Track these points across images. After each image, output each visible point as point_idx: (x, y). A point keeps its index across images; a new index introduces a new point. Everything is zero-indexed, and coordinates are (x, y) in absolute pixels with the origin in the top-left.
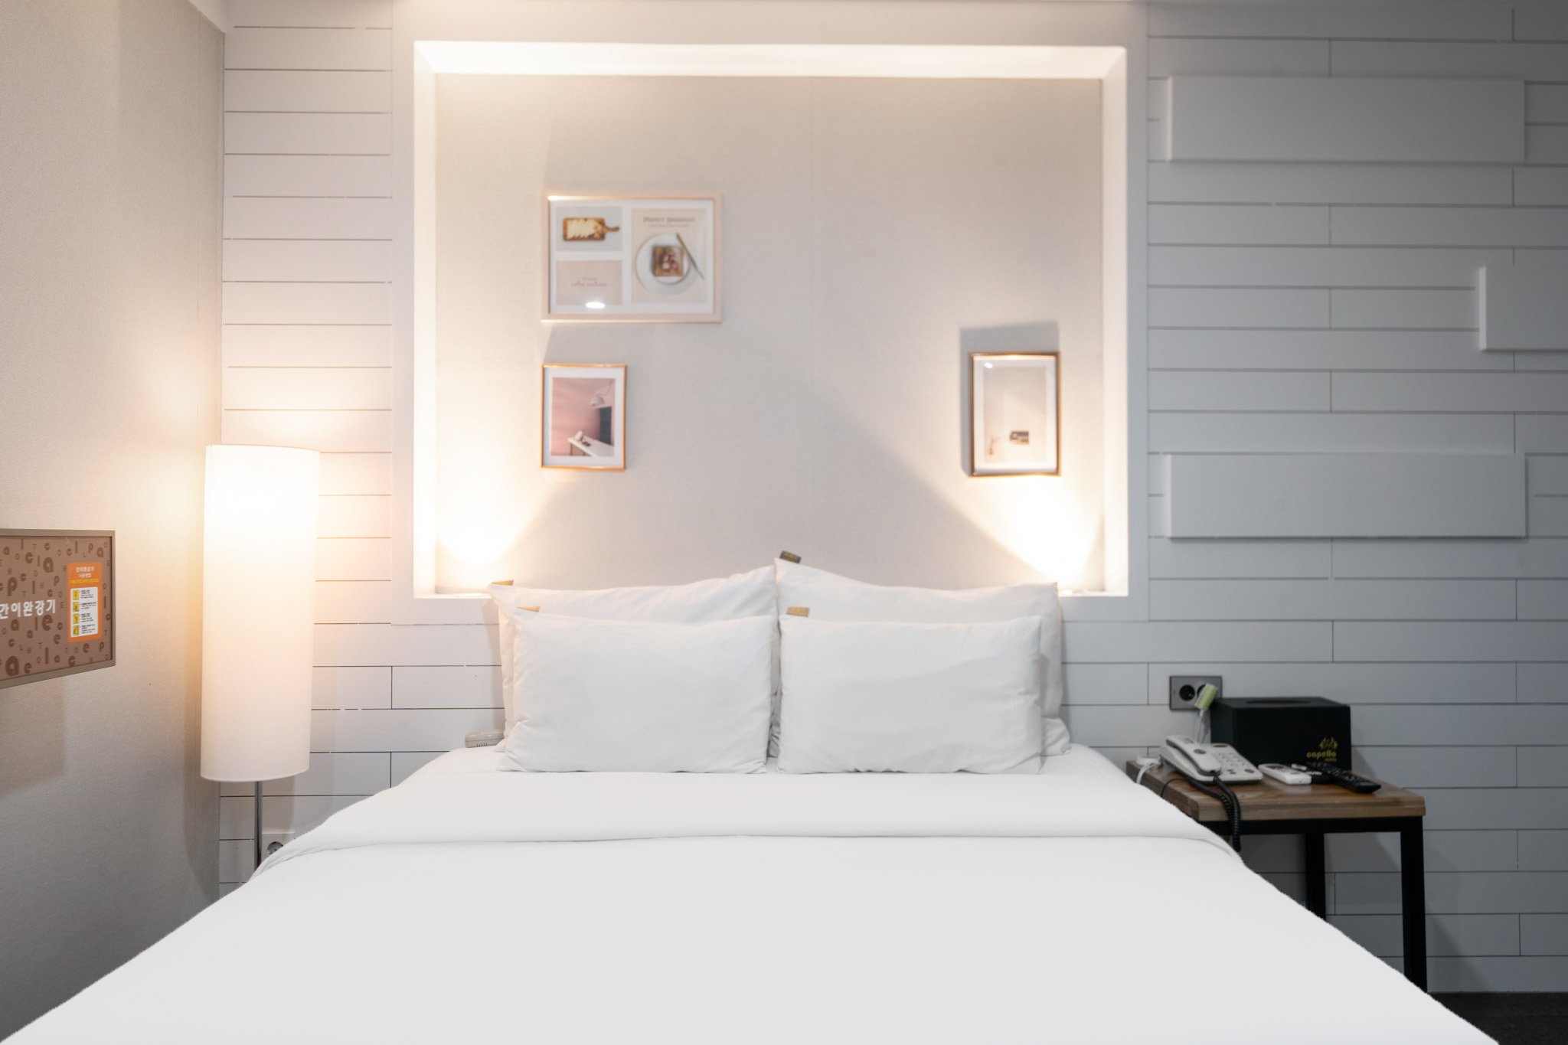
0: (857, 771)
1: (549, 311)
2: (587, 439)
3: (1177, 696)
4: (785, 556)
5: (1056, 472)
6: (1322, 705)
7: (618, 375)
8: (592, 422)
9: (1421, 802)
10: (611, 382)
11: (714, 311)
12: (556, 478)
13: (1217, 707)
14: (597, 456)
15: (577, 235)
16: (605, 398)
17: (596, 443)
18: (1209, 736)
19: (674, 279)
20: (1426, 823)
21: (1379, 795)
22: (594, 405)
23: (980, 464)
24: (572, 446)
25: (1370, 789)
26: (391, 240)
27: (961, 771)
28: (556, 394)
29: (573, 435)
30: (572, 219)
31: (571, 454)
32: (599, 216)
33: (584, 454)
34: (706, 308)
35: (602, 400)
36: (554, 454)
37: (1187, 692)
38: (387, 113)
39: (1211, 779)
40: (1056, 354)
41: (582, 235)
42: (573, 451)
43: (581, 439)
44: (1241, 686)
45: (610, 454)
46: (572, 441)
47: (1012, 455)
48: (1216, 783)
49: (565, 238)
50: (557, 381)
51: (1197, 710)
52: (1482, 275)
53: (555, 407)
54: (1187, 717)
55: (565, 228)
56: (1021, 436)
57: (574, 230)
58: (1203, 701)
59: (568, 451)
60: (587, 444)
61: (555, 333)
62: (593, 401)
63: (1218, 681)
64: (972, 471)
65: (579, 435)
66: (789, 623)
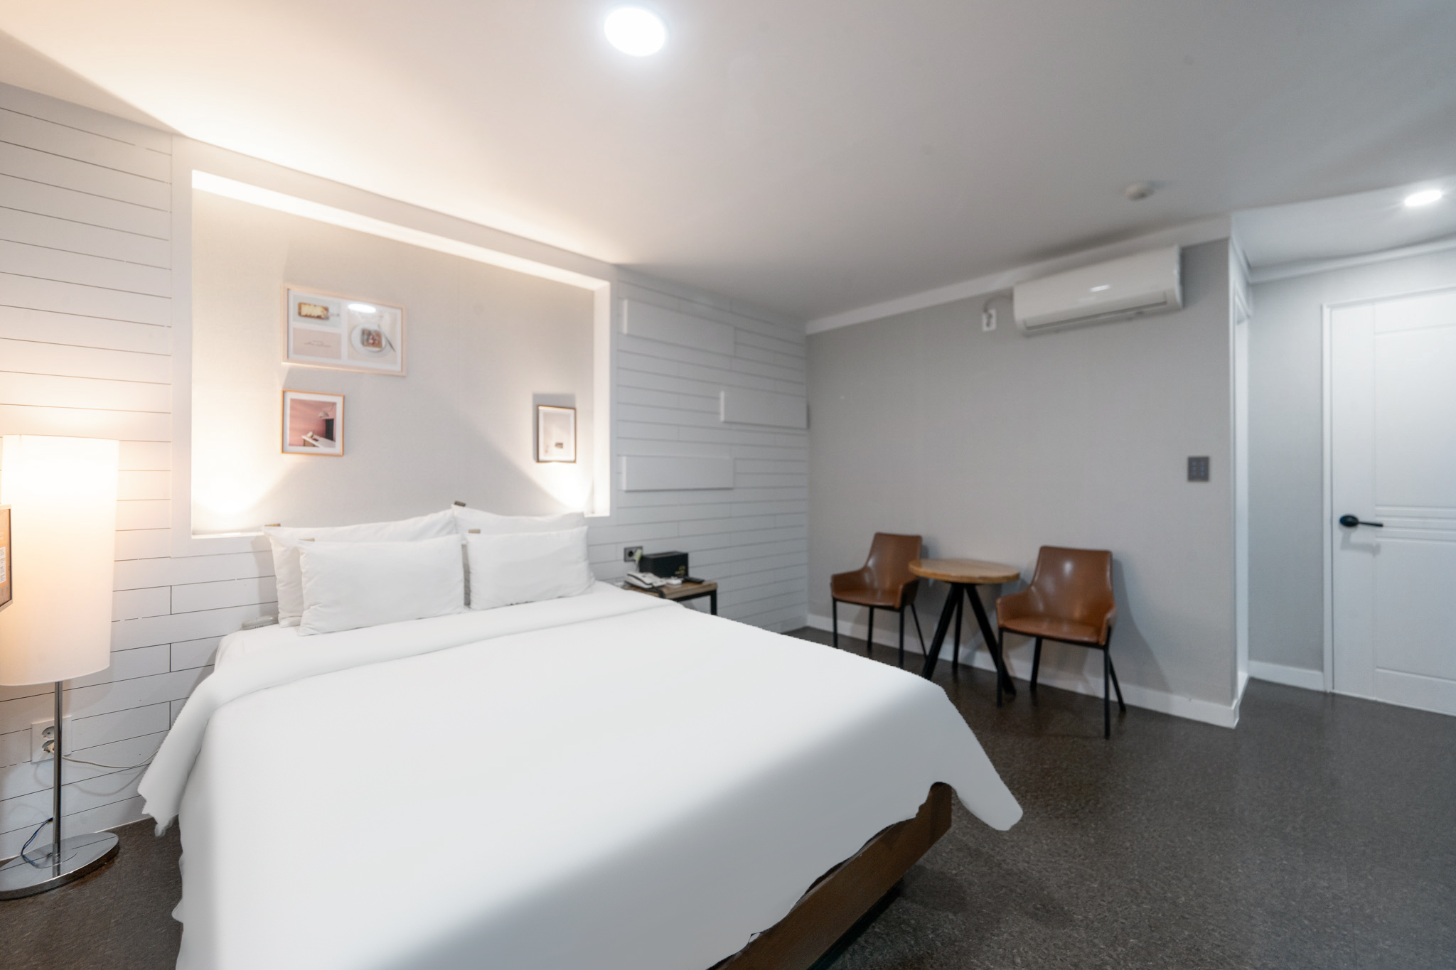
0: (512, 605)
1: (288, 357)
2: (316, 437)
3: (627, 556)
4: (457, 503)
5: (574, 462)
6: (677, 554)
7: (339, 401)
8: (322, 428)
9: (716, 584)
10: (334, 404)
11: (402, 371)
12: (292, 460)
13: (643, 559)
14: (322, 446)
15: (309, 314)
16: (329, 413)
17: (322, 440)
18: (638, 569)
19: (376, 349)
20: (719, 591)
21: (704, 584)
22: (321, 417)
23: (542, 457)
24: (305, 441)
25: (699, 582)
26: (170, 298)
27: (559, 597)
28: (292, 408)
29: (306, 433)
30: (305, 304)
31: (304, 445)
32: (325, 305)
33: (314, 446)
34: (397, 368)
35: (327, 415)
36: (290, 445)
37: (630, 553)
38: (167, 211)
39: (650, 586)
40: (574, 409)
41: (313, 314)
42: (305, 444)
43: (312, 437)
44: (652, 549)
45: (333, 446)
46: (304, 437)
47: (556, 454)
48: (653, 588)
49: (300, 314)
50: (293, 401)
51: (634, 561)
52: (722, 395)
53: (292, 416)
54: (631, 564)
55: (300, 308)
56: (560, 445)
57: (305, 310)
58: (637, 557)
59: (302, 443)
60: (316, 440)
61: (291, 372)
62: (321, 414)
63: (641, 548)
64: (538, 461)
65: (310, 434)
66: (472, 538)
